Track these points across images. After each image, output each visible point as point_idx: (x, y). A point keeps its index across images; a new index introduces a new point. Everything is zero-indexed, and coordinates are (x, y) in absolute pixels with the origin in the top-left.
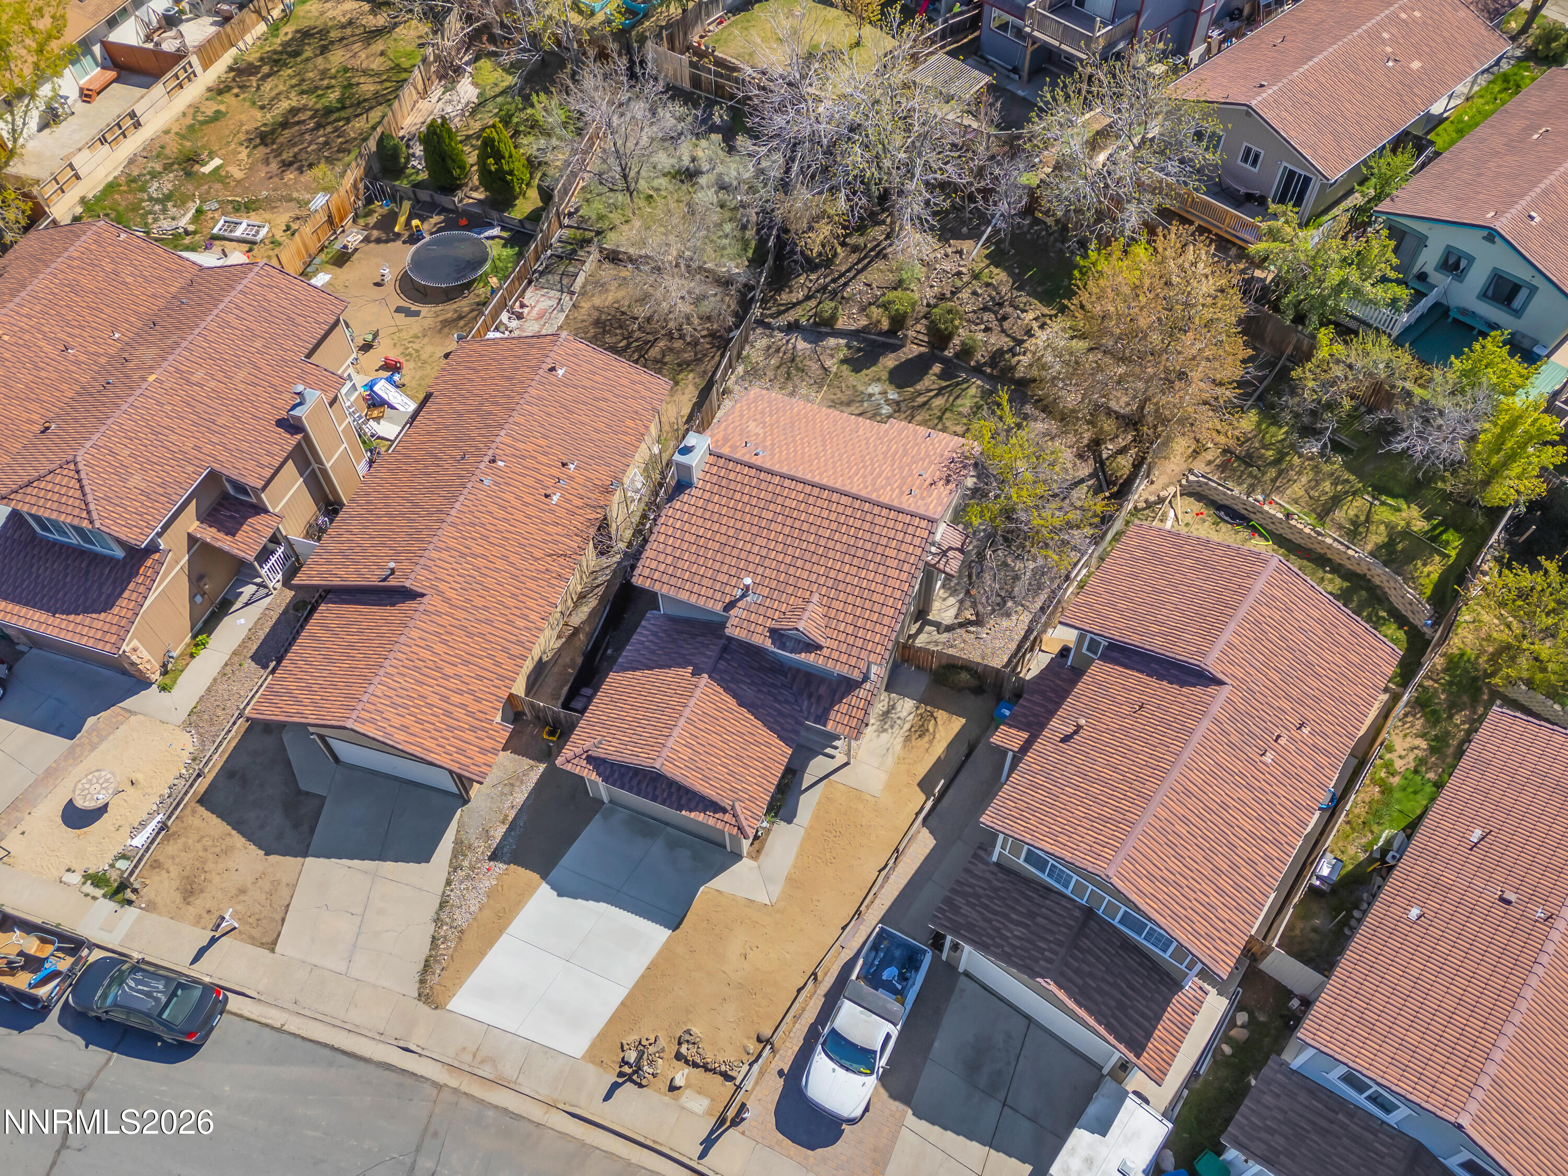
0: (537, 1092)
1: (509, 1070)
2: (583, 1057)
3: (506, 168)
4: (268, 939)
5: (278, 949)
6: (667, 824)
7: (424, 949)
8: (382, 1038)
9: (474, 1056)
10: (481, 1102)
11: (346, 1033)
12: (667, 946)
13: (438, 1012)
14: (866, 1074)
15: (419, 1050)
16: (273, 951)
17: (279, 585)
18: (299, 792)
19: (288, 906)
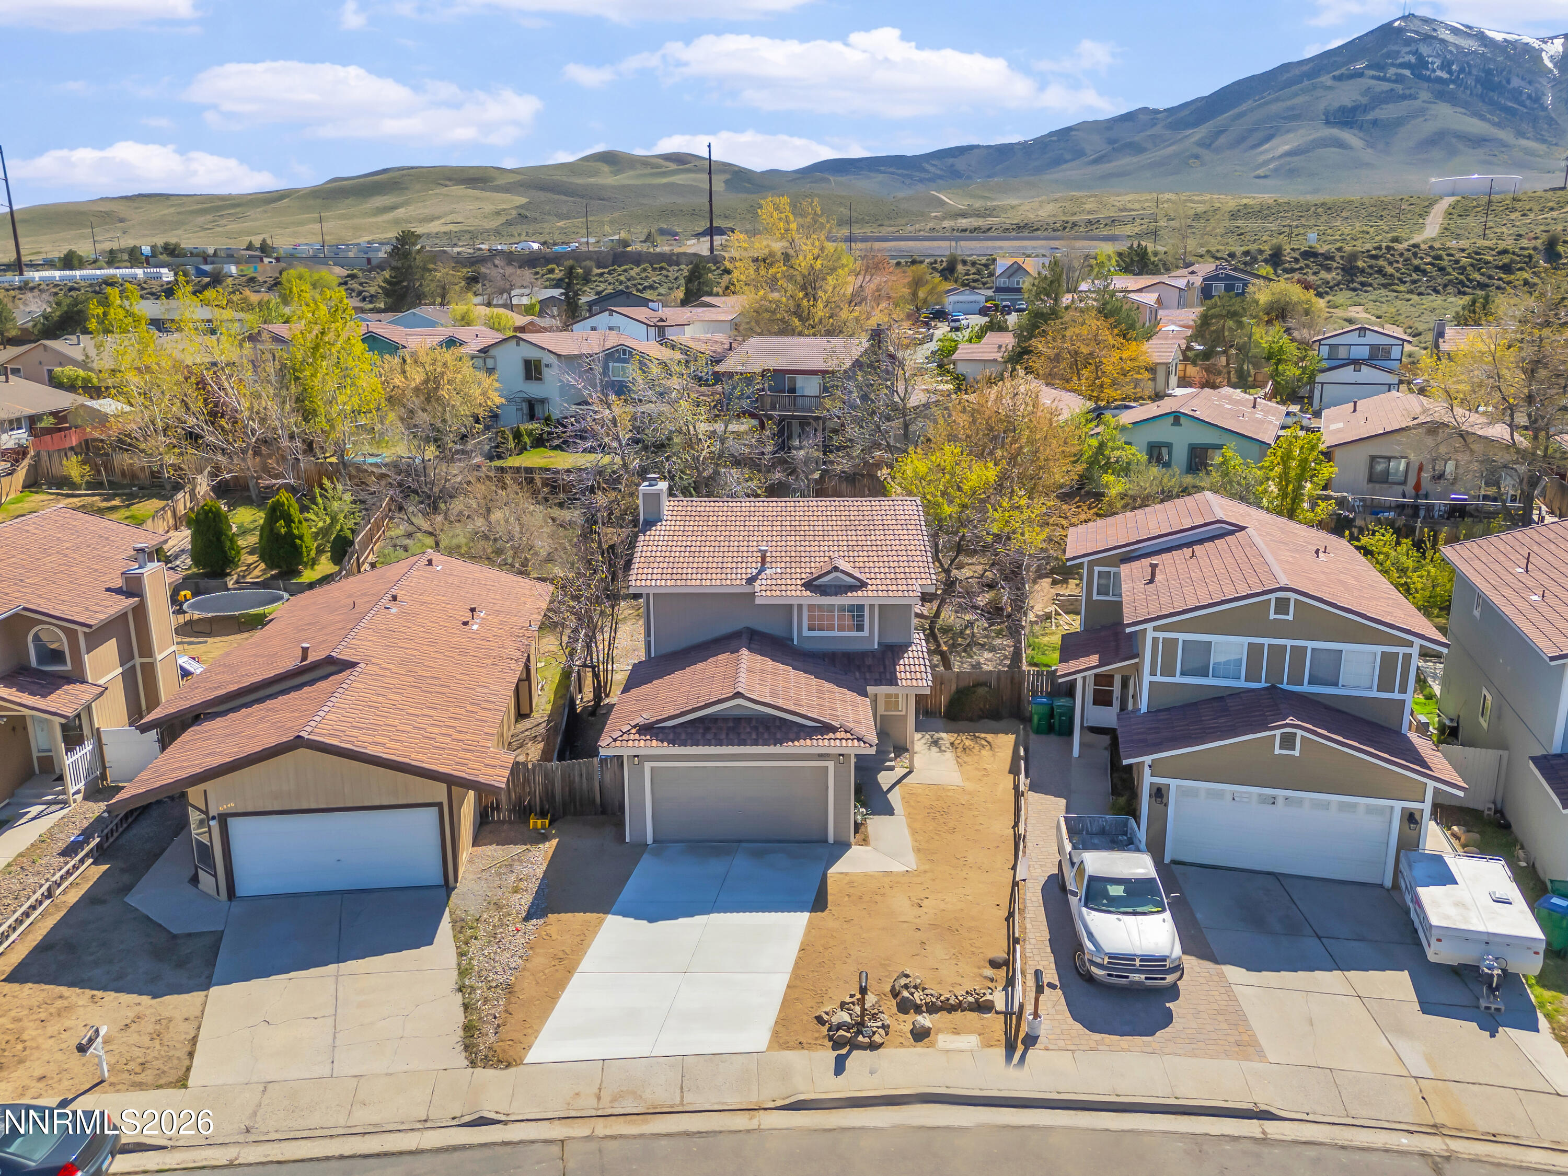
0: (726, 1104)
1: (665, 1096)
2: (770, 1048)
3: (296, 532)
4: (173, 1076)
5: (191, 1083)
6: (740, 841)
7: (460, 1018)
8: (428, 1125)
9: (599, 1098)
10: (641, 1136)
11: (359, 1138)
12: (810, 926)
13: (512, 1070)
14: (1158, 912)
15: (503, 1118)
16: (185, 1086)
17: (79, 797)
18: (174, 937)
19: (194, 1041)
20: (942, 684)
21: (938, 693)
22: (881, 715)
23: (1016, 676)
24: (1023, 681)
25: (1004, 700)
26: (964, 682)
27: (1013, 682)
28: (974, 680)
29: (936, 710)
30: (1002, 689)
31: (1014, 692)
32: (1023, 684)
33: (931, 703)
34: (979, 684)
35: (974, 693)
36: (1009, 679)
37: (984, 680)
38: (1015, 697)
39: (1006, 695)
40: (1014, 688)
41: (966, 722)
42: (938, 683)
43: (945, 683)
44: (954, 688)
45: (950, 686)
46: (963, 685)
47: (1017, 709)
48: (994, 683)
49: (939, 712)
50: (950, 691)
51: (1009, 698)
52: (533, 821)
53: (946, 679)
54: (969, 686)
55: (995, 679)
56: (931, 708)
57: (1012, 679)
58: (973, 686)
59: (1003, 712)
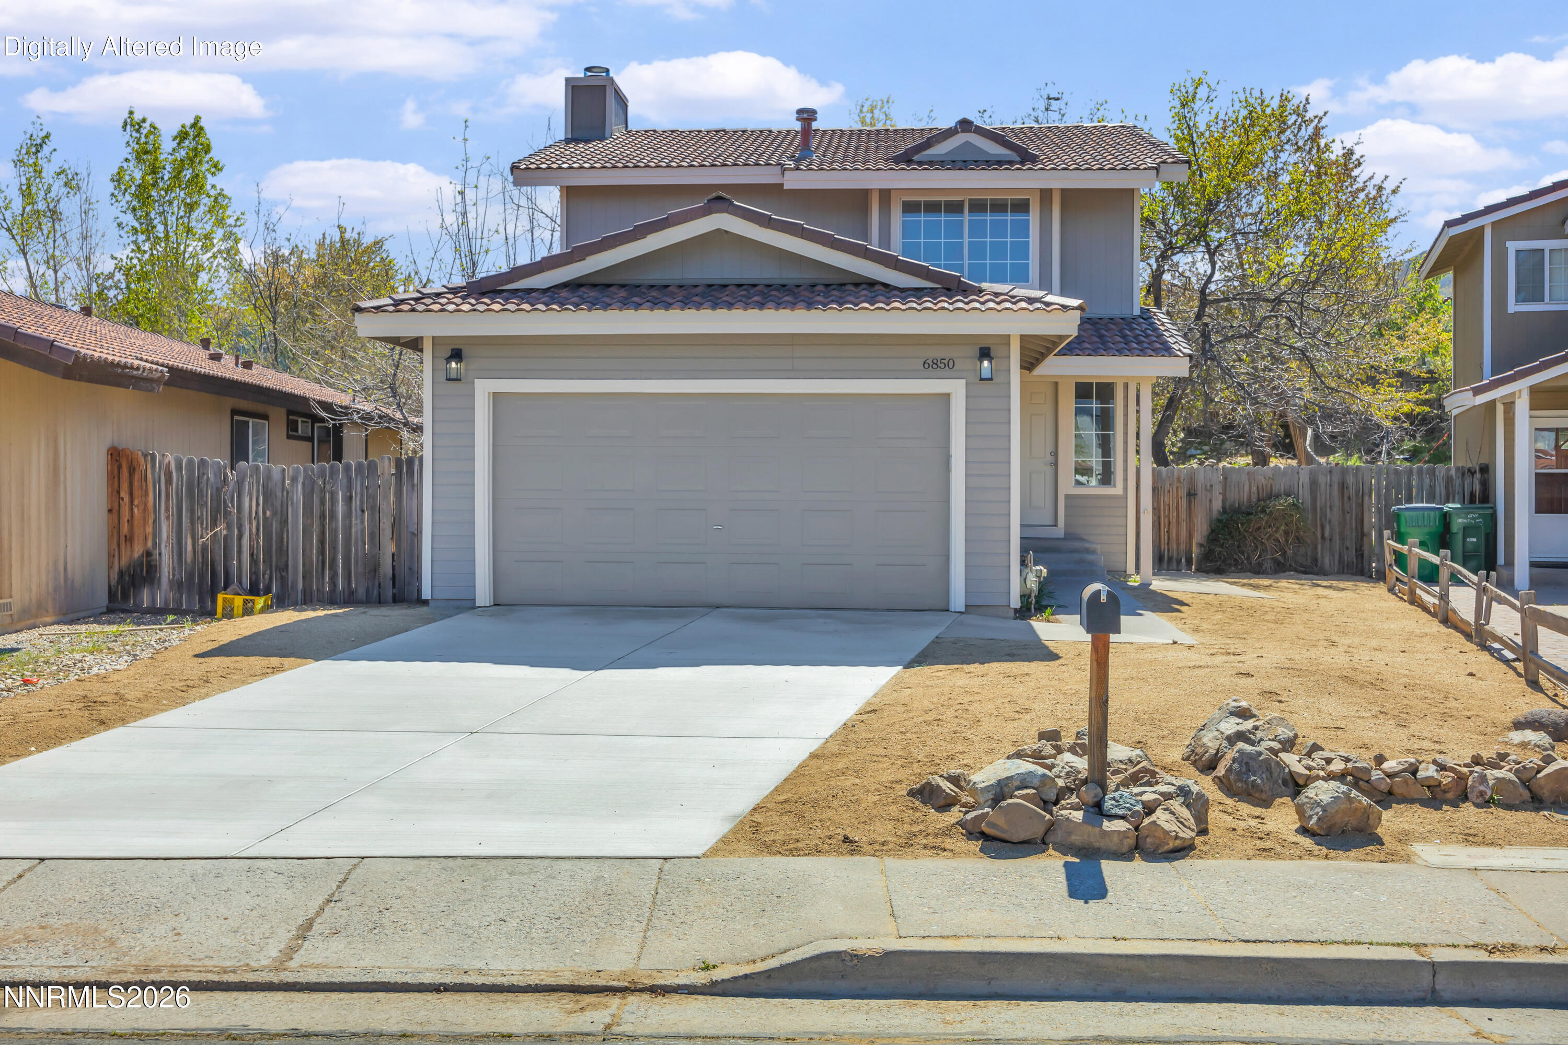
20: (1191, 495)
21: (1183, 515)
22: (1068, 497)
23: (1350, 480)
24: (1366, 491)
25: (1327, 534)
26: (1239, 492)
27: (1346, 495)
28: (1260, 487)
29: (1178, 554)
30: (1321, 509)
31: (1348, 516)
32: (1366, 498)
33: (1169, 538)
34: (1273, 496)
35: (1263, 511)
36: (1336, 487)
37: (1282, 488)
38: (1351, 529)
39: (1330, 522)
40: (1347, 507)
41: (1249, 574)
42: (1183, 493)
43: (1199, 493)
44: (1217, 505)
45: (1210, 501)
46: (1237, 497)
47: (1357, 556)
48: (1305, 495)
49: (1186, 559)
50: (1211, 510)
51: (1337, 530)
52: (224, 600)
53: (1200, 486)
54: (1249, 500)
55: (1305, 486)
56: (1168, 550)
57: (1343, 486)
58: (1259, 500)
59: (1327, 561)
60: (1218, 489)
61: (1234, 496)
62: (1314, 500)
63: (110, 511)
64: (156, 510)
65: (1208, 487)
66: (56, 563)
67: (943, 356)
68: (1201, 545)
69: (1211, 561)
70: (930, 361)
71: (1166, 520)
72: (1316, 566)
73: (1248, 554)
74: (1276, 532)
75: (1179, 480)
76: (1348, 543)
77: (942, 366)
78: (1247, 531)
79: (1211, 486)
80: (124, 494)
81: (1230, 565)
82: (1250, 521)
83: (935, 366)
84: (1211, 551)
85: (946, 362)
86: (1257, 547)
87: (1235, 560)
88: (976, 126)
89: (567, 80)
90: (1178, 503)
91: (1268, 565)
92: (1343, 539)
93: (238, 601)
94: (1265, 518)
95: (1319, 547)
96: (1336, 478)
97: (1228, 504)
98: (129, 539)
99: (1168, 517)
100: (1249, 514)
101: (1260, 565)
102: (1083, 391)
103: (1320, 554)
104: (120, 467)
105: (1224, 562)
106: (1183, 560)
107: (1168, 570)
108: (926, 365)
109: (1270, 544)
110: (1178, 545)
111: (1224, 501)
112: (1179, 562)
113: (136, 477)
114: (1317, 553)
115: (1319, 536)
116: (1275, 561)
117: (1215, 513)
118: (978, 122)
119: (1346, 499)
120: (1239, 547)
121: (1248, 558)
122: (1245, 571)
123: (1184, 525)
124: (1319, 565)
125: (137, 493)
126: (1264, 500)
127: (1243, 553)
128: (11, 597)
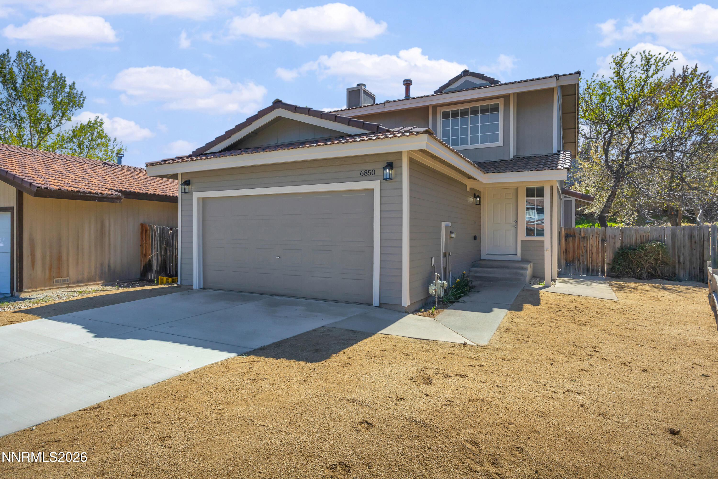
20: (603, 240)
21: (600, 250)
22: (522, 241)
23: (696, 233)
24: (706, 239)
25: (681, 260)
26: (630, 239)
27: (693, 241)
28: (642, 237)
29: (597, 268)
30: (678, 248)
31: (694, 252)
32: (706, 243)
33: (592, 261)
34: (649, 241)
35: (642, 248)
36: (687, 237)
37: (655, 237)
38: (697, 258)
39: (683, 254)
40: (694, 247)
41: (634, 279)
42: (600, 239)
43: (608, 239)
44: (618, 245)
45: (614, 243)
46: (629, 241)
47: (700, 272)
48: (668, 240)
49: (601, 270)
50: (614, 247)
51: (688, 258)
52: (161, 278)
53: (608, 237)
54: (636, 243)
55: (668, 236)
56: (592, 266)
57: (691, 237)
58: (641, 243)
59: (681, 274)
60: (619, 237)
61: (627, 241)
62: (674, 243)
63: (141, 245)
64: (152, 246)
65: (613, 237)
66: (102, 265)
67: (369, 168)
68: (609, 264)
69: (614, 272)
70: (363, 172)
71: (591, 252)
72: (675, 276)
73: (634, 269)
74: (650, 259)
75: (597, 233)
76: (694, 265)
77: (369, 174)
78: (633, 258)
79: (615, 236)
80: (144, 240)
81: (624, 274)
82: (635, 253)
83: (366, 174)
84: (613, 267)
85: (371, 171)
86: (639, 266)
87: (627, 272)
88: (471, 72)
89: (347, 89)
90: (597, 244)
91: (644, 275)
92: (691, 262)
93: (165, 279)
94: (644, 252)
95: (677, 267)
96: (687, 232)
97: (624, 244)
98: (146, 256)
99: (592, 250)
100: (635, 250)
101: (641, 275)
102: (530, 192)
103: (677, 270)
104: (143, 230)
105: (621, 272)
106: (600, 271)
107: (592, 275)
108: (362, 174)
109: (646, 265)
110: (597, 263)
111: (622, 243)
112: (597, 272)
113: (147, 234)
114: (675, 270)
115: (677, 262)
116: (649, 273)
117: (616, 250)
118: (471, 71)
119: (693, 243)
120: (629, 266)
121: (634, 271)
122: (632, 277)
123: (600, 255)
124: (677, 276)
125: (147, 239)
126: (644, 243)
127: (631, 269)
128: (68, 277)
